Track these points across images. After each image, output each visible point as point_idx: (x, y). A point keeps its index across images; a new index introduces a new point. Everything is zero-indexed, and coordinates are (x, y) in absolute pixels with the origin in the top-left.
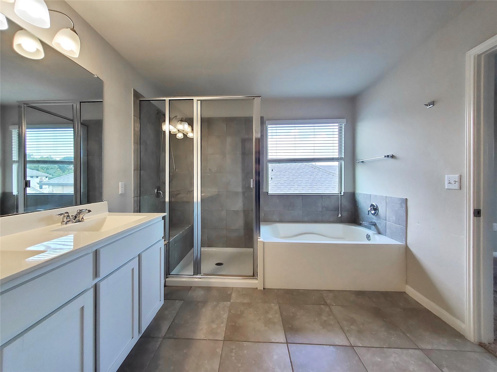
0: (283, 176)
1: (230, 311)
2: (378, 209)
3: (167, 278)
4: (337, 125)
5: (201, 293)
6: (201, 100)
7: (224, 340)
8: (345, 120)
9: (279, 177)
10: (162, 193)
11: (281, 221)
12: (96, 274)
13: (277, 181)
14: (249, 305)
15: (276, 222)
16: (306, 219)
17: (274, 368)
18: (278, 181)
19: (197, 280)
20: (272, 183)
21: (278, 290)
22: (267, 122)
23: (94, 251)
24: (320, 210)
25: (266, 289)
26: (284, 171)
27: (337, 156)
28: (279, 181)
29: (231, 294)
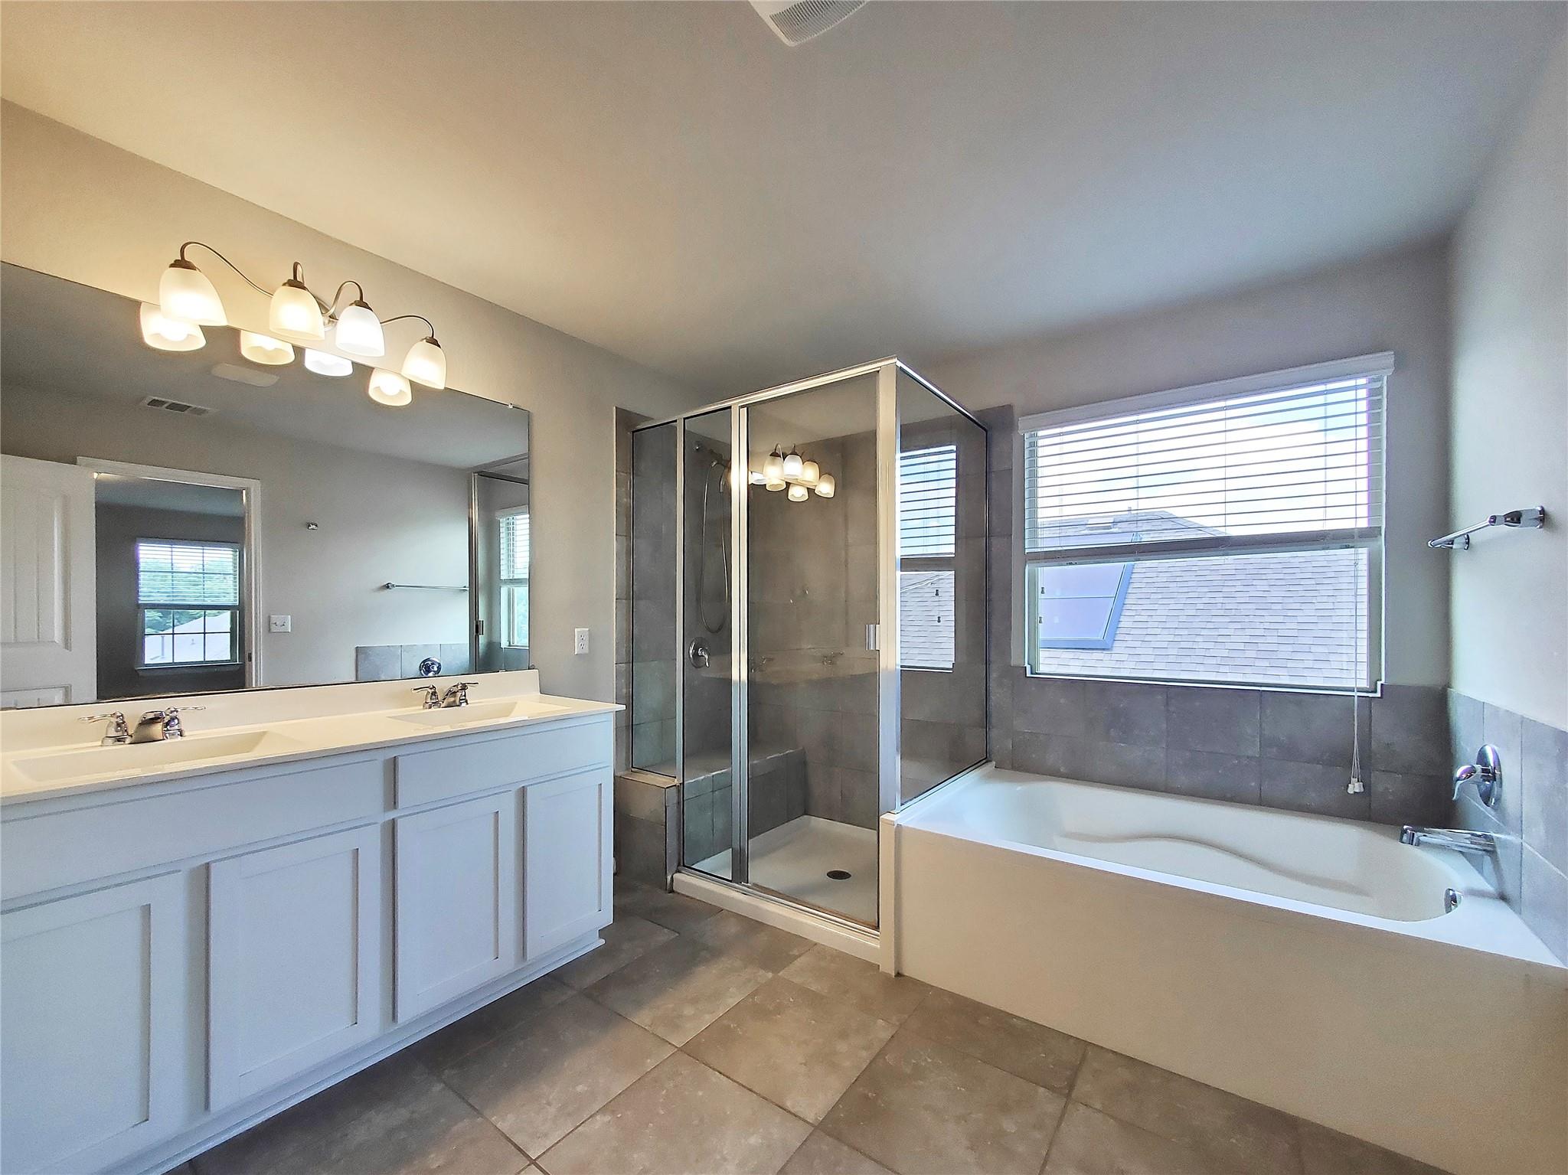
0: (1297, 606)
1: (752, 995)
2: (1497, 777)
3: (679, 871)
4: (1362, 381)
5: (732, 928)
6: (747, 406)
7: (680, 1049)
8: (1388, 358)
9: (1279, 607)
10: (707, 657)
11: (1077, 775)
12: (392, 801)
13: (1262, 626)
14: (813, 999)
15: (1055, 774)
16: (1182, 780)
17: (725, 1159)
18: (1267, 626)
19: (735, 897)
20: (1239, 632)
21: (941, 992)
22: (1022, 423)
23: (391, 759)
24: (1250, 753)
25: (902, 978)
26: (1313, 582)
27: (1363, 524)
28: (1272, 626)
29: (796, 957)
